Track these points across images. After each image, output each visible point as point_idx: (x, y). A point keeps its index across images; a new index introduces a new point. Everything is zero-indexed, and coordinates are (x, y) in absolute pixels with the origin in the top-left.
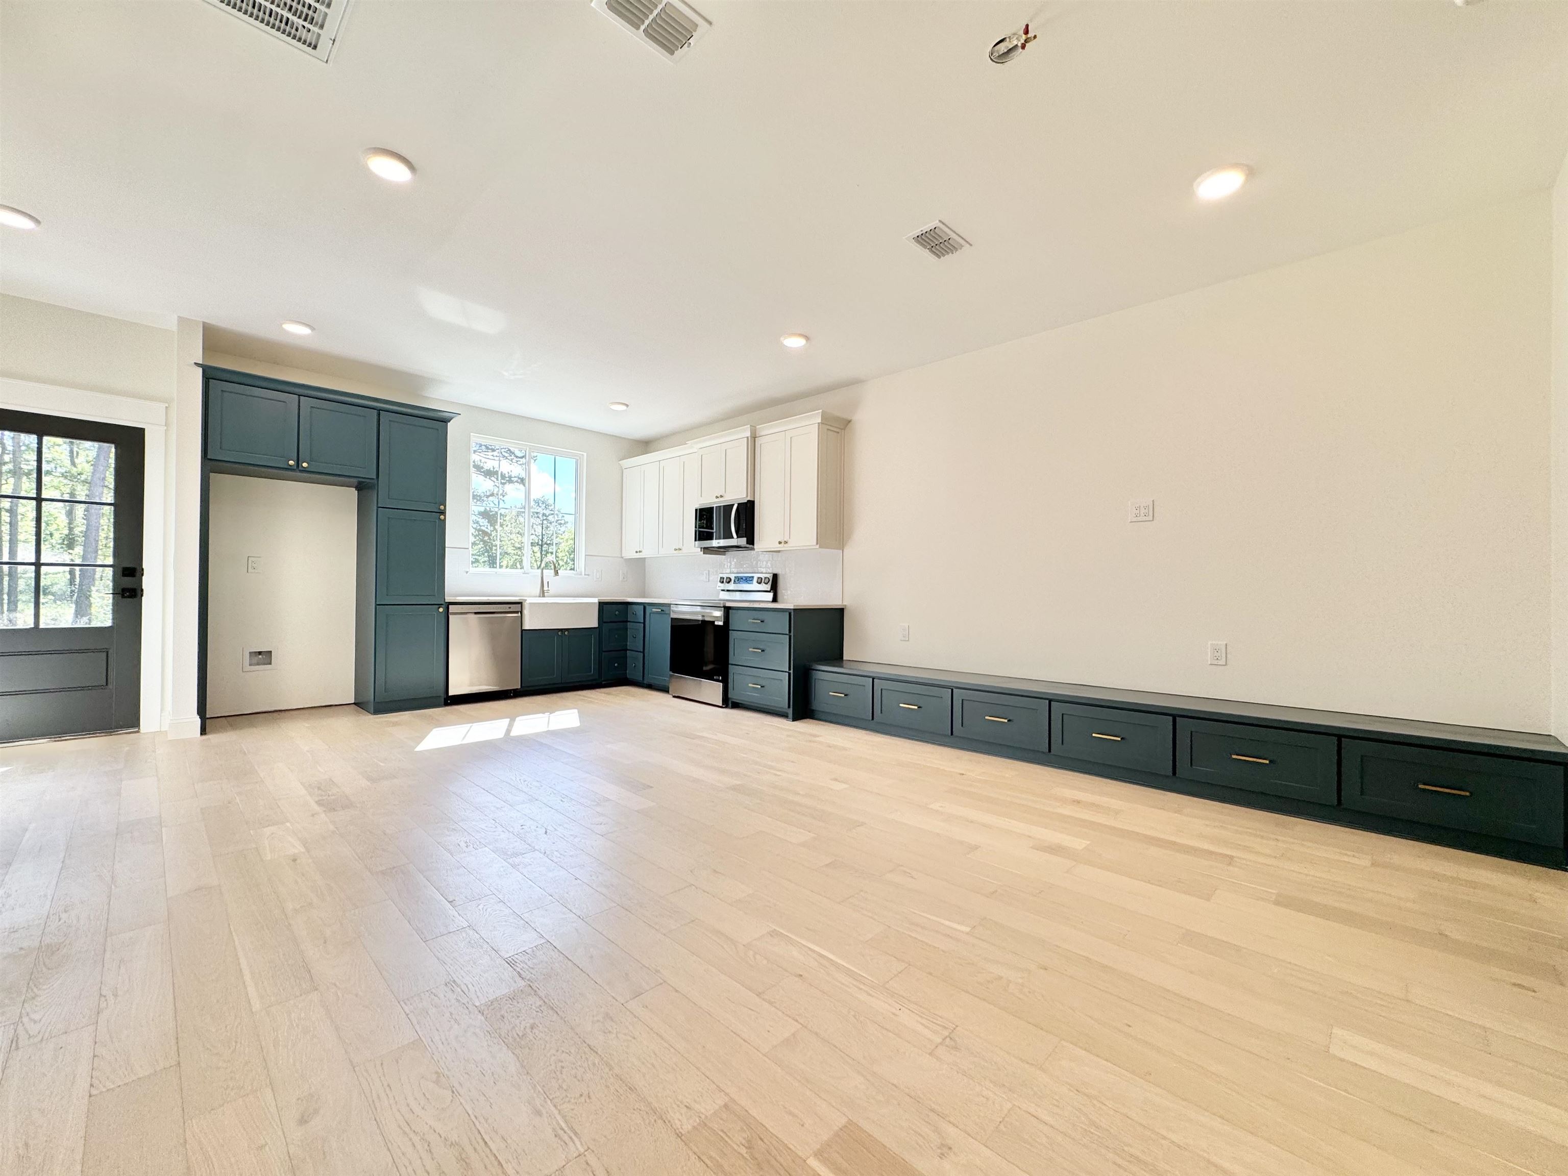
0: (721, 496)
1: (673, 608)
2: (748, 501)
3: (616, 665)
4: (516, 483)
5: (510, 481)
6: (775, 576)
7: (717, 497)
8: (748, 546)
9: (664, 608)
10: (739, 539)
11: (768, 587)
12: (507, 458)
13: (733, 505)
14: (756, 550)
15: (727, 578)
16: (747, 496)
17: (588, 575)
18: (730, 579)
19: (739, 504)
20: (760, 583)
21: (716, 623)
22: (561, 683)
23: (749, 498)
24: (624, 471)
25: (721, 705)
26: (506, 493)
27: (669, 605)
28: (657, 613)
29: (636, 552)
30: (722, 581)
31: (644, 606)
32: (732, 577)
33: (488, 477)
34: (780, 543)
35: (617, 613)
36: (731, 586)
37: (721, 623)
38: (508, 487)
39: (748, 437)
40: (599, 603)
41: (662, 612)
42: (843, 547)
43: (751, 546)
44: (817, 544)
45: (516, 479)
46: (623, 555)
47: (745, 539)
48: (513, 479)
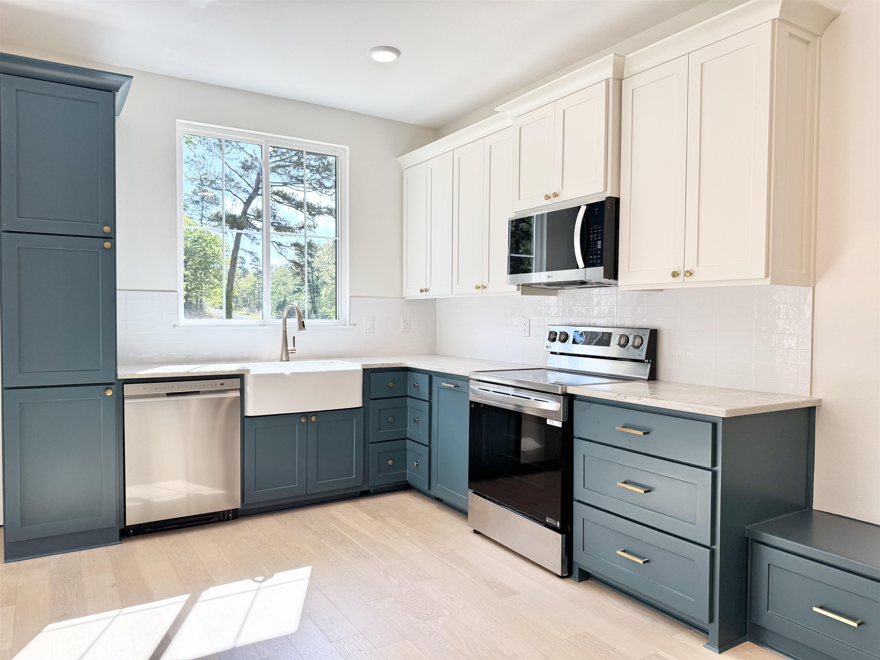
0: (556, 195)
1: (474, 386)
2: (608, 198)
3: (390, 462)
4: (325, 215)
5: (320, 213)
6: (654, 334)
7: (547, 197)
8: (607, 281)
9: (460, 383)
10: (588, 269)
11: (642, 354)
12: (317, 190)
13: (579, 207)
14: (620, 289)
15: (561, 333)
16: (606, 189)
17: (355, 325)
18: (567, 336)
19: (590, 207)
20: (624, 346)
21: (549, 422)
22: (306, 495)
23: (609, 194)
24: (404, 171)
25: (560, 574)
26: (317, 225)
27: (466, 379)
28: (449, 389)
29: (422, 291)
30: (552, 336)
31: (431, 375)
32: (570, 331)
33: (299, 209)
34: (675, 274)
35: (391, 384)
36: (569, 347)
37: (558, 424)
38: (319, 219)
39: (607, 80)
40: (364, 370)
41: (456, 389)
42: (815, 282)
43: (612, 281)
44: (767, 276)
45: (325, 210)
46: (404, 296)
47: (600, 270)
48: (322, 210)
